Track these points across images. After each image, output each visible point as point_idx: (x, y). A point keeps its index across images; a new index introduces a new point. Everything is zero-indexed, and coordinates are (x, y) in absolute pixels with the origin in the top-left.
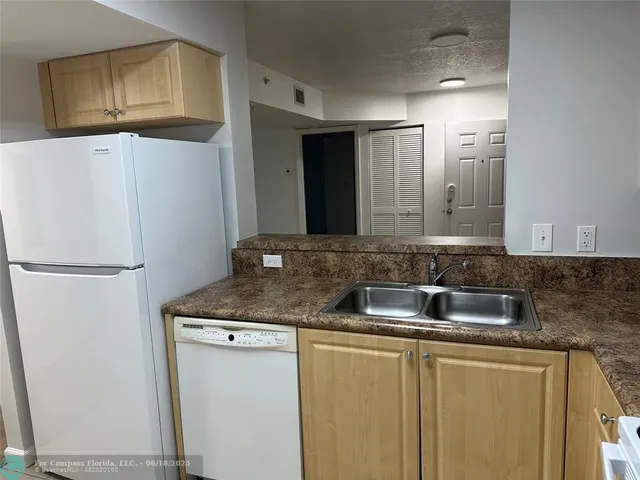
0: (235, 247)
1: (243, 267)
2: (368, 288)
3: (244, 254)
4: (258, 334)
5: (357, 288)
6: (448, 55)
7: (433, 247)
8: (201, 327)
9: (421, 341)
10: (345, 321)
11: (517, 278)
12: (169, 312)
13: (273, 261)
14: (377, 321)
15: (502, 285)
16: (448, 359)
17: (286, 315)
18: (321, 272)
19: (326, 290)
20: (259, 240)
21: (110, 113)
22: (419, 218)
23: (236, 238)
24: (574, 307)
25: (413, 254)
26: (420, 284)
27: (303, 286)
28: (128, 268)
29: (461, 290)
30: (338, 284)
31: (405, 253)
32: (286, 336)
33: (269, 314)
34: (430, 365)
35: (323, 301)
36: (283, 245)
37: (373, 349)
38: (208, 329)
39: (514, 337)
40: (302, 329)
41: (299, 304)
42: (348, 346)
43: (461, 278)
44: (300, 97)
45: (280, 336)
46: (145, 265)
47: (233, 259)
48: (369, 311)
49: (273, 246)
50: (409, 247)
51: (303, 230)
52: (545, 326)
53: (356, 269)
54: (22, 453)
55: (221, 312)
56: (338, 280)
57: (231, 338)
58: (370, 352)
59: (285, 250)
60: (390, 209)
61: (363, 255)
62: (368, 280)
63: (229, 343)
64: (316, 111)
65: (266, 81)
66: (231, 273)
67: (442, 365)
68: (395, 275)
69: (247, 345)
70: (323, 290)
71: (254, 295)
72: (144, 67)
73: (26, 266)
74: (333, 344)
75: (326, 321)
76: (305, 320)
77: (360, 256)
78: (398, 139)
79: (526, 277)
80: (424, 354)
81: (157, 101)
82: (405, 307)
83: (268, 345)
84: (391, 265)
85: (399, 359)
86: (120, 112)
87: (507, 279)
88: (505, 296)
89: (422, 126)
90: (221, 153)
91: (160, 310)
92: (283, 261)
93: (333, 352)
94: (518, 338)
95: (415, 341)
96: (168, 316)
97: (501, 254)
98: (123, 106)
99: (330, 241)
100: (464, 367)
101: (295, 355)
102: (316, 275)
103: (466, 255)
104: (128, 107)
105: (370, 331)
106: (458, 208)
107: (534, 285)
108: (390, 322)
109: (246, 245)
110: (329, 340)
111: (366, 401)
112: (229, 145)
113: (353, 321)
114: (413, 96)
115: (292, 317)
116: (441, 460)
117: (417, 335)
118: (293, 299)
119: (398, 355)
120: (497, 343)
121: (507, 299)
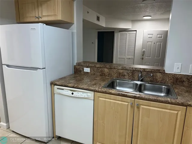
0: (75, 65)
1: (77, 71)
2: (118, 81)
3: (78, 67)
4: (81, 93)
5: (114, 80)
6: (147, 7)
7: (141, 69)
8: (63, 89)
9: (136, 100)
10: (110, 91)
11: (168, 80)
12: (53, 84)
13: (87, 70)
14: (121, 92)
15: (163, 83)
16: (145, 106)
17: (91, 88)
18: (102, 74)
19: (104, 80)
20: (83, 63)
21: (37, 18)
22: (133, 60)
23: (76, 62)
24: (187, 91)
25: (134, 71)
26: (135, 80)
27: (96, 78)
28: (40, 69)
29: (149, 83)
30: (108, 79)
31: (131, 70)
32: (91, 94)
33: (85, 87)
34: (138, 108)
35: (103, 84)
36: (91, 65)
37: (119, 101)
38: (65, 90)
39: (168, 100)
40: (96, 93)
41: (95, 84)
42: (111, 99)
43: (149, 79)
44: (98, 19)
45: (89, 94)
46: (46, 68)
47: (74, 68)
48: (118, 88)
49: (87, 65)
50: (132, 68)
51: (96, 61)
52: (179, 97)
53: (114, 74)
54: (5, 124)
55: (70, 85)
56: (108, 77)
57: (73, 94)
58: (118, 102)
59: (91, 67)
60: (123, 57)
61: (117, 70)
62: (118, 78)
63: (72, 95)
64: (103, 24)
65: (88, 12)
66: (74, 73)
67: (142, 108)
68: (127, 77)
69: (77, 96)
70: (103, 80)
71: (80, 80)
72: (48, 2)
73: (8, 66)
74: (106, 98)
75: (104, 91)
76: (97, 90)
77: (115, 70)
78: (128, 35)
79: (171, 81)
80: (136, 104)
81: (52, 14)
82: (130, 88)
83: (84, 97)
84: (126, 74)
85: (128, 104)
86: (40, 17)
87: (165, 81)
88: (164, 86)
89: (136, 31)
90: (72, 33)
91: (50, 83)
92: (90, 70)
93: (105, 101)
94: (170, 101)
95: (134, 99)
96: (53, 85)
97: (163, 72)
98: (41, 15)
99: (106, 65)
100: (150, 109)
101: (93, 101)
102: (101, 75)
103: (151, 72)
104: (43, 16)
105: (119, 95)
106: (146, 58)
107: (173, 83)
108: (126, 92)
109: (79, 64)
110: (105, 97)
111: (115, 118)
112: (75, 31)
113: (113, 91)
114: (134, 21)
115: (93, 89)
116: (139, 139)
117: (135, 97)
118: (93, 83)
119: (128, 103)
120: (162, 102)
121: (164, 88)
